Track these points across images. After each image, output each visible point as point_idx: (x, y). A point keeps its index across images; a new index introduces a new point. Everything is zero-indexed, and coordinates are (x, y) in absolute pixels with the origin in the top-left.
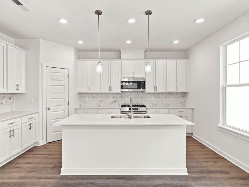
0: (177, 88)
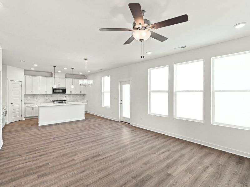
0: (81, 92)
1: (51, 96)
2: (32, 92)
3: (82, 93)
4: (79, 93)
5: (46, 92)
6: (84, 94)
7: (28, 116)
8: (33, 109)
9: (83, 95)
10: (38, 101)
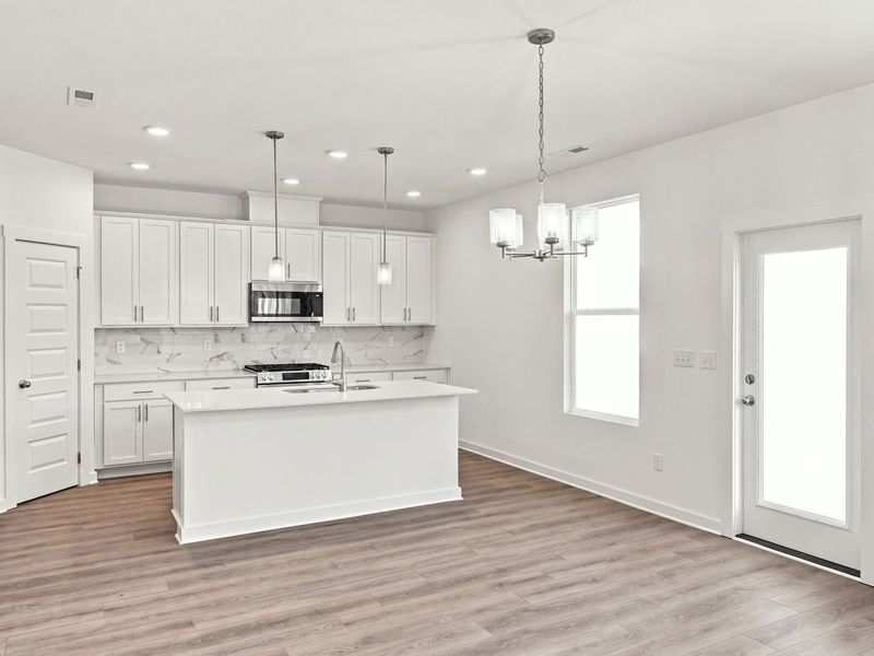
1: (237, 336)
2: (138, 312)
3: (416, 320)
4: (398, 320)
5: (214, 313)
6: (422, 328)
7: (113, 459)
8: (143, 414)
9: (416, 333)
10: (168, 367)
